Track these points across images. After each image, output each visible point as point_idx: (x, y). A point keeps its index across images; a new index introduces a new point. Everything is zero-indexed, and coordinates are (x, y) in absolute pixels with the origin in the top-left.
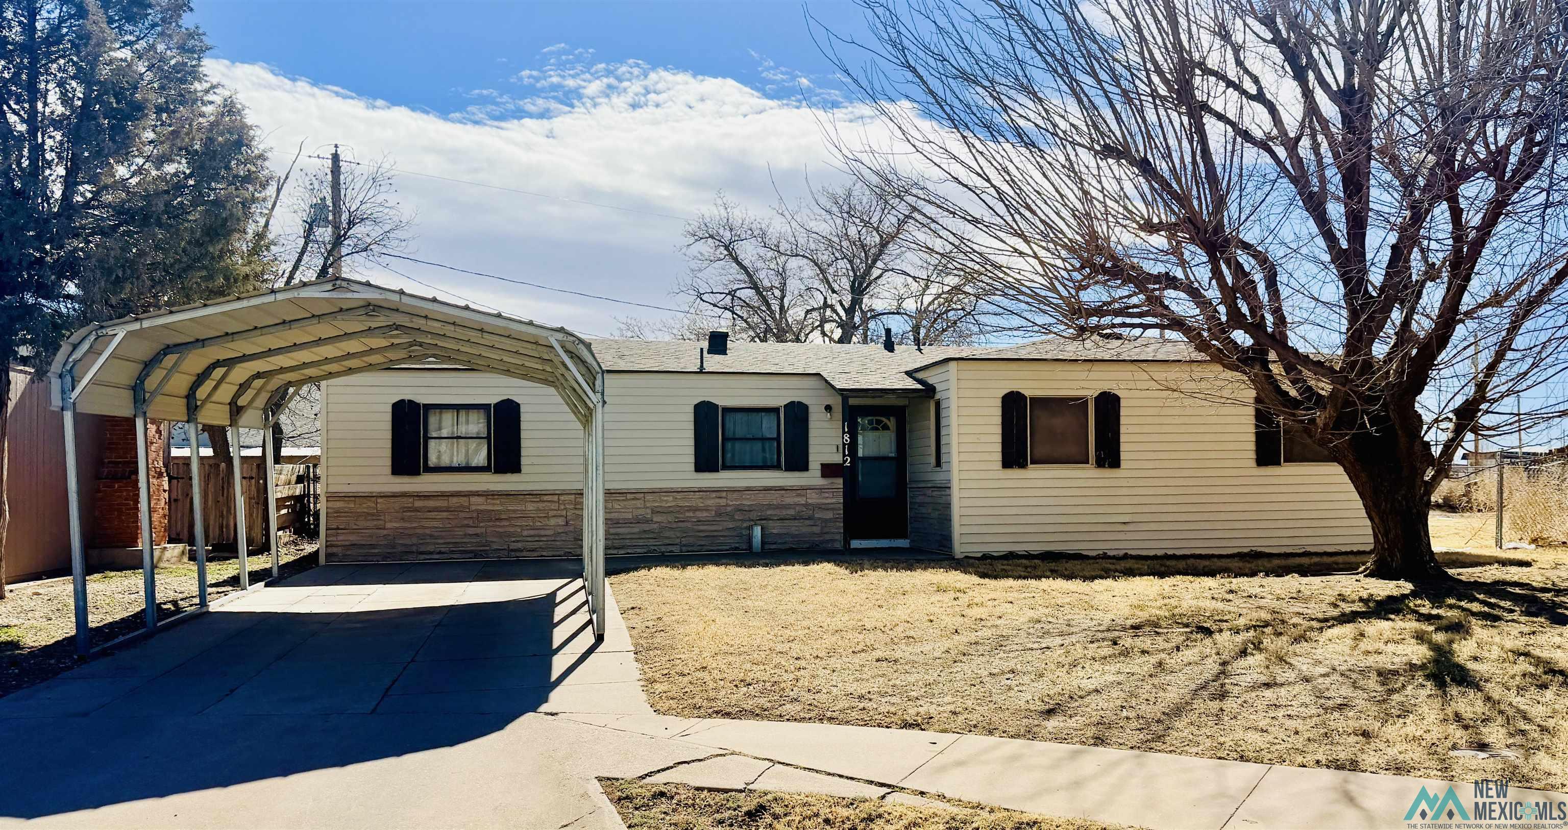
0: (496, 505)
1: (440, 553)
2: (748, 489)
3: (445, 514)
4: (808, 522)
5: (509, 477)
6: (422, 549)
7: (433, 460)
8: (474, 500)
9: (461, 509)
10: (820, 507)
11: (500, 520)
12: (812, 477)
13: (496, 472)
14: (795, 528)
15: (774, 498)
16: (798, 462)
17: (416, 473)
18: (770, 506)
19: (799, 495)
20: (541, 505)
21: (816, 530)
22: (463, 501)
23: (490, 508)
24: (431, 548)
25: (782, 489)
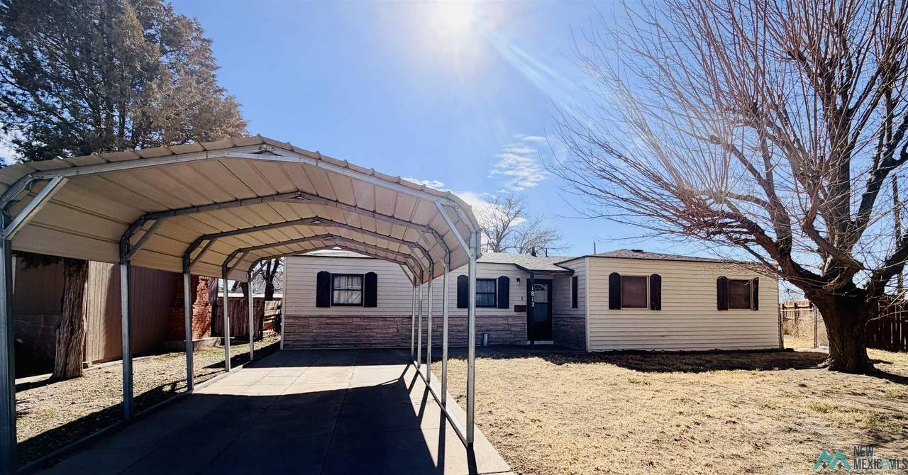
0: (365, 323)
1: (339, 345)
2: (482, 317)
3: (340, 327)
4: (508, 332)
5: (371, 309)
6: (330, 343)
7: (335, 301)
8: (355, 319)
9: (350, 324)
10: (514, 326)
11: (366, 329)
12: (511, 311)
13: (366, 306)
14: (503, 335)
15: (494, 321)
16: (504, 304)
17: (328, 306)
18: (491, 325)
19: (505, 320)
20: (386, 323)
21: (512, 336)
22: (350, 320)
23: (363, 323)
24: (334, 342)
25: (496, 317)
